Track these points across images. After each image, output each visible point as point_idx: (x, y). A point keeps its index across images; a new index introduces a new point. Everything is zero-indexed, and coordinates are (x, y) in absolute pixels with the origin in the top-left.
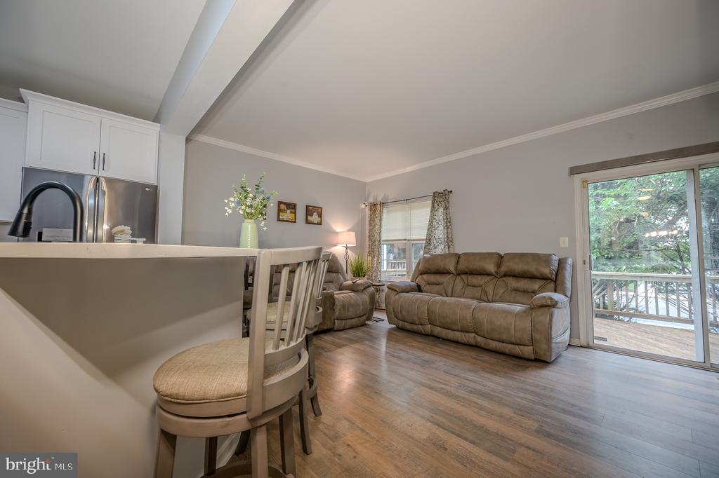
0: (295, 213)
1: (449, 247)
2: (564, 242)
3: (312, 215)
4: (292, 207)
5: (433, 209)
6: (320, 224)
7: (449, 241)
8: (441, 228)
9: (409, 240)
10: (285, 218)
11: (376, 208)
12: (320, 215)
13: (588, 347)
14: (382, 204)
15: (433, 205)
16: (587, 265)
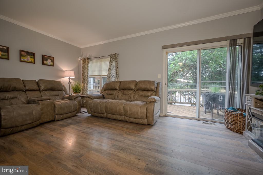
0: (34, 58)
1: (117, 79)
2: (159, 76)
3: (47, 60)
4: (32, 55)
5: (111, 62)
6: (53, 66)
7: (117, 76)
8: (114, 70)
9: (101, 76)
10: (26, 60)
11: (86, 61)
12: (53, 61)
13: (165, 116)
14: (89, 59)
15: (111, 60)
16: (166, 85)
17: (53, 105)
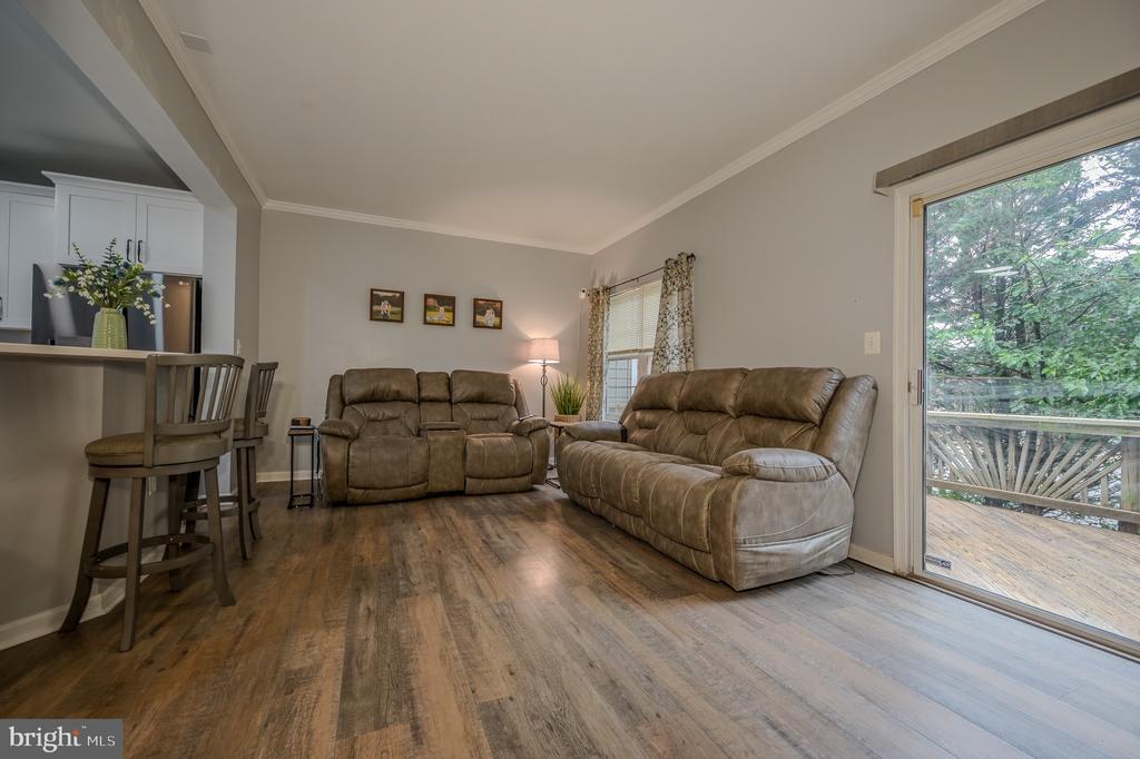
0: (454, 311)
1: (687, 361)
2: (872, 342)
3: (483, 314)
5: (665, 294)
6: (499, 327)
7: (689, 348)
8: (675, 327)
9: (640, 351)
10: (436, 319)
12: (499, 314)
13: (911, 577)
14: (608, 290)
15: (666, 287)
16: (914, 392)
17: (460, 447)
